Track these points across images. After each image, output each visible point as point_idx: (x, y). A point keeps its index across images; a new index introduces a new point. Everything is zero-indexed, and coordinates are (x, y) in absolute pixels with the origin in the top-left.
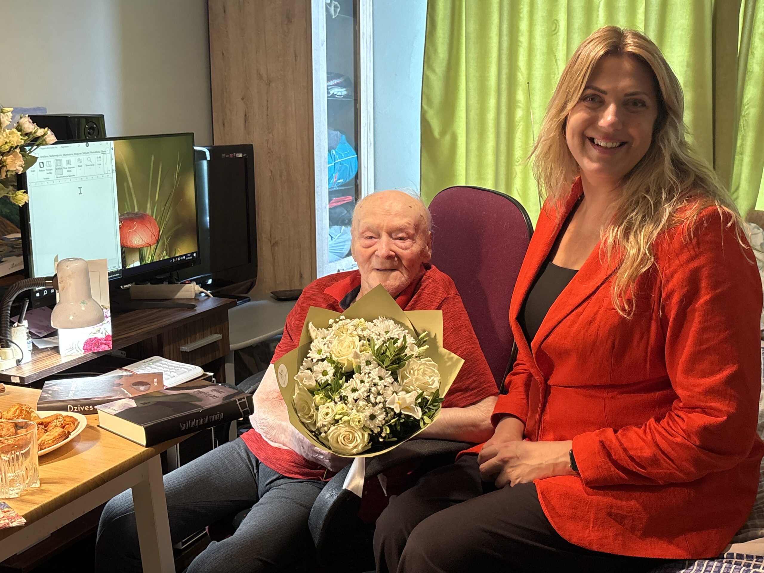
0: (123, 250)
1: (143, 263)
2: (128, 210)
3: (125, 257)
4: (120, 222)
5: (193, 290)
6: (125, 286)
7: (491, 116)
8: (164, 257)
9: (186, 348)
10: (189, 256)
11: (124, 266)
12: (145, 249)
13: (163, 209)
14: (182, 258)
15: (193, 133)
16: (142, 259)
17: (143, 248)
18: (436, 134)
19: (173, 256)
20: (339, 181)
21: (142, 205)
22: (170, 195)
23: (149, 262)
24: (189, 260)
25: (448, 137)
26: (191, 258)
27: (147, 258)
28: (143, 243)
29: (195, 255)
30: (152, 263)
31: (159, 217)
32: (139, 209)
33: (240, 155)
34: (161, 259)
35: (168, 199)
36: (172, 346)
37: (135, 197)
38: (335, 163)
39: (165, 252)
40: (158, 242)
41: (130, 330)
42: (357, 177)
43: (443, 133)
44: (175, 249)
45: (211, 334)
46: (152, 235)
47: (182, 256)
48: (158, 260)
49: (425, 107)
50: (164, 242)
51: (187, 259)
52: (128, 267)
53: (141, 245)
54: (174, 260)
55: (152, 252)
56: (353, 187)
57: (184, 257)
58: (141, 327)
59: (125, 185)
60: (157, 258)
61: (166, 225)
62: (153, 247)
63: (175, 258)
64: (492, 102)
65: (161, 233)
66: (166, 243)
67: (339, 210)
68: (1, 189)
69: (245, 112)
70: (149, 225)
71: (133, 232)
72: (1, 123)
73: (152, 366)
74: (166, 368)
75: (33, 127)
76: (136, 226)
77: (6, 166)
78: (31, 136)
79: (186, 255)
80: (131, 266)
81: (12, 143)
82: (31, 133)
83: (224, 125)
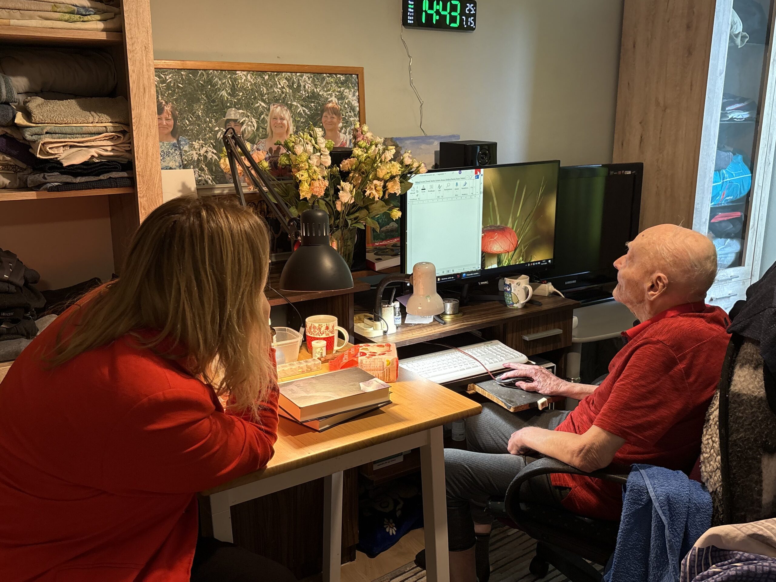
0: (483, 255)
1: (500, 266)
2: (491, 223)
3: (484, 260)
4: (483, 232)
5: (547, 290)
6: (482, 283)
8: (520, 261)
9: (527, 338)
10: (544, 262)
11: (483, 267)
12: (503, 255)
13: (523, 224)
14: (537, 264)
15: (559, 161)
16: (499, 262)
17: (501, 254)
19: (529, 262)
20: (727, 198)
21: (504, 220)
22: (532, 211)
23: (505, 265)
24: (544, 265)
26: (546, 263)
27: (504, 262)
28: (502, 250)
29: (550, 261)
30: (509, 266)
31: (518, 230)
32: (501, 223)
34: (517, 263)
35: (529, 215)
36: (515, 334)
37: (499, 213)
38: (723, 182)
39: (521, 258)
40: (515, 250)
41: (479, 318)
42: (749, 194)
44: (531, 256)
45: (554, 328)
46: (511, 244)
47: (538, 262)
48: (514, 264)
50: (521, 250)
51: (542, 264)
52: (486, 268)
53: (500, 251)
54: (529, 265)
55: (509, 258)
56: (742, 204)
57: (539, 263)
58: (489, 317)
59: (491, 204)
60: (514, 262)
61: (524, 236)
62: (511, 254)
63: (530, 263)
65: (519, 243)
66: (523, 251)
67: (723, 225)
68: (383, 206)
69: (642, 134)
70: (508, 236)
71: (493, 241)
72: (385, 158)
73: (490, 348)
74: (499, 352)
75: (411, 160)
76: (496, 236)
77: (388, 190)
78: (410, 167)
79: (541, 261)
80: (489, 268)
81: (393, 173)
82: (409, 165)
83: (622, 144)
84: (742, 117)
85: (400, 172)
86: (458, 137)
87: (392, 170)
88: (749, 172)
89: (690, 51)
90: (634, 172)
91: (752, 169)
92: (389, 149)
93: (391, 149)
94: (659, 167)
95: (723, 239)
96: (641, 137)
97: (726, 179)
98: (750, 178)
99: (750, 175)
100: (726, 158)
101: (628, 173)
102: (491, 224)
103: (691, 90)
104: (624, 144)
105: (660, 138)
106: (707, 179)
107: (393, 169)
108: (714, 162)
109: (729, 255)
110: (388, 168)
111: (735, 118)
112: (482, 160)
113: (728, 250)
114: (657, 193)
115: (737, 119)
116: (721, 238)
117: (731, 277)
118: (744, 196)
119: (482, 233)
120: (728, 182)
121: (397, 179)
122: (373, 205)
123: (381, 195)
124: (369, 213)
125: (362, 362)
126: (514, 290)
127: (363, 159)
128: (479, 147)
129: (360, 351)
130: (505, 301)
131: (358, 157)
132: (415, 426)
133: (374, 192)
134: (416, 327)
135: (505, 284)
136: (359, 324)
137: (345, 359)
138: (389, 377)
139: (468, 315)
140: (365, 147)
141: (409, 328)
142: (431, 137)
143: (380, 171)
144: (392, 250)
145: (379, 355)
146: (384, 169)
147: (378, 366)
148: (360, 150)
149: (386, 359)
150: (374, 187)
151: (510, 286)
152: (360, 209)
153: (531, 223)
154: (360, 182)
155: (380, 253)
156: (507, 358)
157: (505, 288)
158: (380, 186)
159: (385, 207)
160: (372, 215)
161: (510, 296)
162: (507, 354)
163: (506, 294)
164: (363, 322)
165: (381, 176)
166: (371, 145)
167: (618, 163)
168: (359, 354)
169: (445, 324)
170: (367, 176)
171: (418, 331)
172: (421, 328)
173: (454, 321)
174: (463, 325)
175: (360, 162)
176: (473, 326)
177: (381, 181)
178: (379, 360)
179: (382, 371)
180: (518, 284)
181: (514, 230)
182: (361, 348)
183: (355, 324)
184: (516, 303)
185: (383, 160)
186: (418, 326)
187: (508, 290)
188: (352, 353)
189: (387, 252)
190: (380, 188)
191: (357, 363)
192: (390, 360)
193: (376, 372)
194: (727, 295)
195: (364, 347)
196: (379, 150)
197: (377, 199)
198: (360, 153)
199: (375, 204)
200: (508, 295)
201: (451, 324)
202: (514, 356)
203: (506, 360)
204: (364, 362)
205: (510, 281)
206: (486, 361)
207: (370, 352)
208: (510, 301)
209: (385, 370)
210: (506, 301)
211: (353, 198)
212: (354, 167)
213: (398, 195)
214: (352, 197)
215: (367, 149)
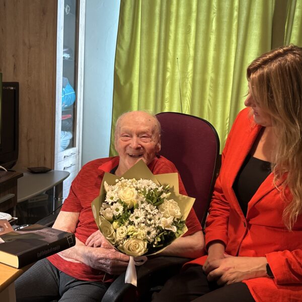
7: (153, 75)
18: (122, 83)
20: (65, 106)
25: (128, 85)
33: (12, 88)
42: (75, 104)
43: (126, 82)
49: (117, 68)
56: (72, 110)
64: (154, 68)
84: (67, 57)
89: (44, 12)
90: (15, 88)
94: (29, 85)
95: (64, 131)
96: (15, 66)
99: (74, 92)
100: (66, 81)
103: (47, 36)
105: (28, 66)
106: (60, 93)
108: (62, 82)
109: (67, 141)
113: (67, 138)
114: (29, 102)
118: (72, 105)
120: (66, 96)
194: (70, 165)
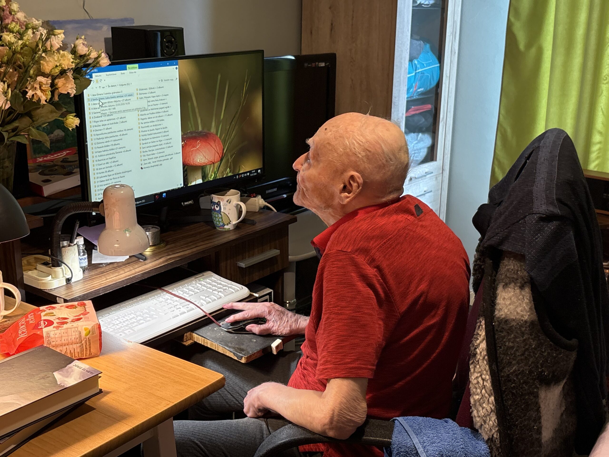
0: (185, 169)
1: (206, 181)
2: (191, 128)
3: (187, 175)
4: (183, 140)
5: (257, 204)
6: (185, 203)
8: (227, 174)
9: (243, 265)
10: (254, 173)
11: (186, 183)
12: (208, 167)
13: (228, 127)
14: (246, 175)
15: (263, 51)
16: (204, 177)
17: (206, 165)
18: (522, 47)
19: (237, 173)
20: (419, 90)
21: (207, 124)
22: (237, 112)
23: (211, 180)
24: (253, 176)
25: (533, 51)
26: (255, 174)
27: (209, 175)
28: (206, 161)
29: (259, 171)
30: (215, 180)
31: (223, 135)
32: (203, 128)
34: (225, 176)
35: (234, 117)
36: (229, 262)
37: (200, 116)
38: (416, 73)
39: (228, 169)
40: (221, 160)
41: (187, 247)
42: (439, 85)
43: (529, 46)
44: (239, 167)
45: (270, 249)
46: (217, 154)
47: (247, 172)
48: (221, 177)
50: (228, 160)
51: (251, 175)
52: (189, 185)
53: (204, 163)
54: (237, 177)
55: (215, 170)
56: (433, 95)
57: (248, 174)
58: (198, 245)
59: (189, 104)
60: (220, 175)
61: (230, 143)
62: (216, 165)
63: (239, 174)
65: (225, 151)
66: (230, 161)
67: (416, 118)
68: (52, 112)
69: (332, 20)
70: (212, 144)
71: (196, 150)
72: (51, 46)
73: (202, 282)
74: (215, 286)
75: (87, 49)
76: (199, 144)
77: (57, 89)
78: (85, 58)
79: (250, 172)
80: (193, 184)
81: (63, 66)
82: (85, 55)
83: (311, 33)
84: (428, 3)
85: (74, 64)
86: (132, 20)
87: (62, 62)
88: (437, 61)
90: (328, 64)
91: (440, 58)
92: (55, 33)
93: (60, 34)
94: (352, 58)
95: (416, 134)
96: (332, 24)
97: (418, 69)
98: (439, 68)
99: (439, 65)
100: (418, 47)
101: (322, 65)
102: (191, 130)
104: (313, 32)
105: (352, 25)
106: (403, 70)
107: (64, 60)
108: (408, 51)
109: (422, 150)
110: (56, 59)
111: (423, 4)
112: (167, 49)
113: (421, 145)
114: (351, 87)
115: (425, 5)
116: (414, 133)
117: (426, 173)
118: (433, 88)
119: (182, 142)
120: (420, 73)
121: (70, 74)
122: (38, 111)
123: (49, 97)
124: (33, 121)
125: (48, 337)
126: (225, 209)
127: (19, 48)
128: (159, 34)
129: (43, 318)
130: (212, 222)
131: (10, 45)
132: (143, 423)
133: (39, 92)
134: (108, 267)
135: (212, 202)
136: (30, 273)
137: (23, 333)
138: (90, 351)
139: (173, 245)
140: (18, 32)
141: (99, 270)
142: (97, 21)
143: (46, 65)
144: (63, 167)
145: (73, 321)
146: (51, 61)
147: (73, 339)
148: (11, 35)
149: (84, 327)
150: (38, 87)
151: (218, 204)
152: (20, 116)
153: (237, 127)
154: (16, 79)
155: (47, 172)
156: (226, 294)
157: (213, 208)
158: (47, 84)
159: (55, 112)
160: (36, 124)
161: (220, 216)
162: (225, 288)
163: (214, 214)
164: (36, 269)
165: (47, 71)
166: (27, 29)
167: (307, 54)
168: (42, 323)
169: (145, 259)
170: (27, 71)
171: (113, 273)
172: (115, 268)
173: (156, 255)
174: (170, 259)
175: (15, 52)
176: (183, 259)
177: (47, 78)
178: (73, 330)
179: (78, 345)
180: (229, 201)
181: (219, 135)
182: (43, 314)
183: (24, 273)
184: (228, 225)
185: (49, 49)
186: (111, 266)
187: (217, 209)
188: (31, 322)
189: (56, 170)
190: (47, 88)
191: (42, 337)
192: (90, 327)
193: (71, 346)
194: (423, 193)
195: (48, 311)
196: (42, 35)
197: (43, 102)
198: (13, 40)
199: (41, 109)
200: (217, 216)
201: (155, 259)
202: (234, 289)
203: (225, 296)
204: (52, 336)
205: (219, 198)
206: (202, 301)
207: (59, 318)
208: (219, 222)
209: (83, 342)
210: (215, 222)
211: (9, 102)
212: (6, 58)
213: (72, 95)
214: (7, 100)
215: (21, 35)
